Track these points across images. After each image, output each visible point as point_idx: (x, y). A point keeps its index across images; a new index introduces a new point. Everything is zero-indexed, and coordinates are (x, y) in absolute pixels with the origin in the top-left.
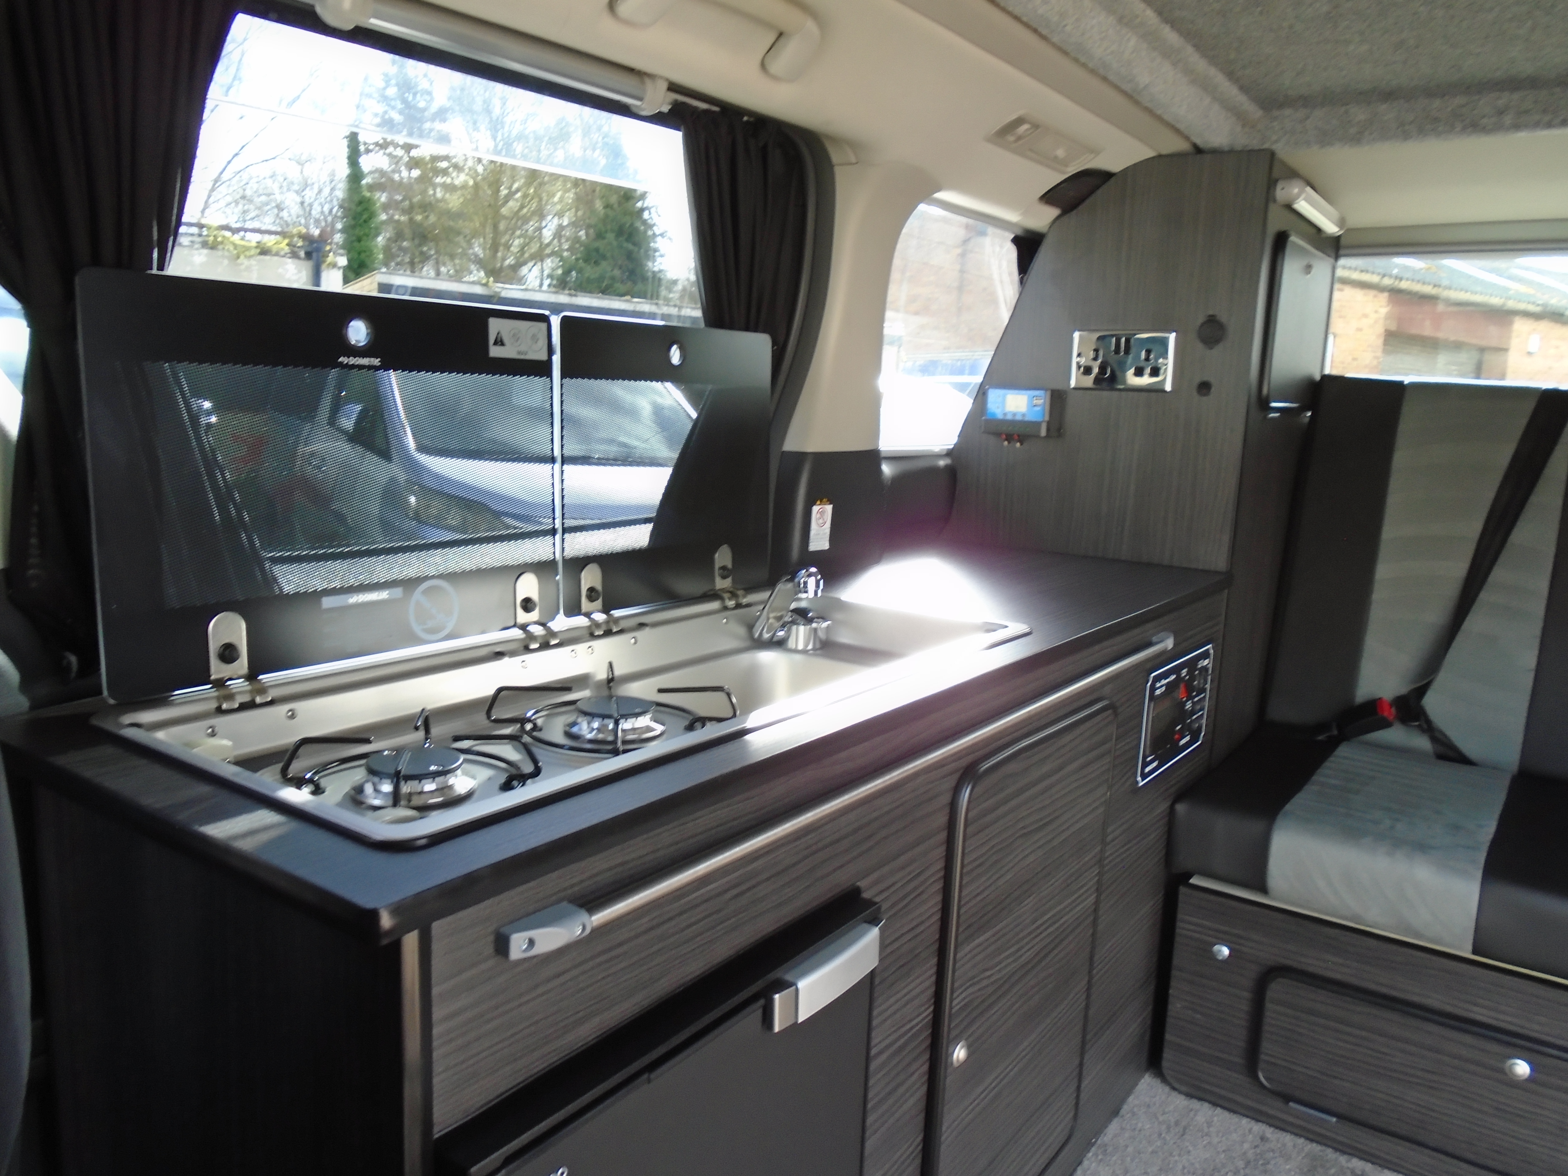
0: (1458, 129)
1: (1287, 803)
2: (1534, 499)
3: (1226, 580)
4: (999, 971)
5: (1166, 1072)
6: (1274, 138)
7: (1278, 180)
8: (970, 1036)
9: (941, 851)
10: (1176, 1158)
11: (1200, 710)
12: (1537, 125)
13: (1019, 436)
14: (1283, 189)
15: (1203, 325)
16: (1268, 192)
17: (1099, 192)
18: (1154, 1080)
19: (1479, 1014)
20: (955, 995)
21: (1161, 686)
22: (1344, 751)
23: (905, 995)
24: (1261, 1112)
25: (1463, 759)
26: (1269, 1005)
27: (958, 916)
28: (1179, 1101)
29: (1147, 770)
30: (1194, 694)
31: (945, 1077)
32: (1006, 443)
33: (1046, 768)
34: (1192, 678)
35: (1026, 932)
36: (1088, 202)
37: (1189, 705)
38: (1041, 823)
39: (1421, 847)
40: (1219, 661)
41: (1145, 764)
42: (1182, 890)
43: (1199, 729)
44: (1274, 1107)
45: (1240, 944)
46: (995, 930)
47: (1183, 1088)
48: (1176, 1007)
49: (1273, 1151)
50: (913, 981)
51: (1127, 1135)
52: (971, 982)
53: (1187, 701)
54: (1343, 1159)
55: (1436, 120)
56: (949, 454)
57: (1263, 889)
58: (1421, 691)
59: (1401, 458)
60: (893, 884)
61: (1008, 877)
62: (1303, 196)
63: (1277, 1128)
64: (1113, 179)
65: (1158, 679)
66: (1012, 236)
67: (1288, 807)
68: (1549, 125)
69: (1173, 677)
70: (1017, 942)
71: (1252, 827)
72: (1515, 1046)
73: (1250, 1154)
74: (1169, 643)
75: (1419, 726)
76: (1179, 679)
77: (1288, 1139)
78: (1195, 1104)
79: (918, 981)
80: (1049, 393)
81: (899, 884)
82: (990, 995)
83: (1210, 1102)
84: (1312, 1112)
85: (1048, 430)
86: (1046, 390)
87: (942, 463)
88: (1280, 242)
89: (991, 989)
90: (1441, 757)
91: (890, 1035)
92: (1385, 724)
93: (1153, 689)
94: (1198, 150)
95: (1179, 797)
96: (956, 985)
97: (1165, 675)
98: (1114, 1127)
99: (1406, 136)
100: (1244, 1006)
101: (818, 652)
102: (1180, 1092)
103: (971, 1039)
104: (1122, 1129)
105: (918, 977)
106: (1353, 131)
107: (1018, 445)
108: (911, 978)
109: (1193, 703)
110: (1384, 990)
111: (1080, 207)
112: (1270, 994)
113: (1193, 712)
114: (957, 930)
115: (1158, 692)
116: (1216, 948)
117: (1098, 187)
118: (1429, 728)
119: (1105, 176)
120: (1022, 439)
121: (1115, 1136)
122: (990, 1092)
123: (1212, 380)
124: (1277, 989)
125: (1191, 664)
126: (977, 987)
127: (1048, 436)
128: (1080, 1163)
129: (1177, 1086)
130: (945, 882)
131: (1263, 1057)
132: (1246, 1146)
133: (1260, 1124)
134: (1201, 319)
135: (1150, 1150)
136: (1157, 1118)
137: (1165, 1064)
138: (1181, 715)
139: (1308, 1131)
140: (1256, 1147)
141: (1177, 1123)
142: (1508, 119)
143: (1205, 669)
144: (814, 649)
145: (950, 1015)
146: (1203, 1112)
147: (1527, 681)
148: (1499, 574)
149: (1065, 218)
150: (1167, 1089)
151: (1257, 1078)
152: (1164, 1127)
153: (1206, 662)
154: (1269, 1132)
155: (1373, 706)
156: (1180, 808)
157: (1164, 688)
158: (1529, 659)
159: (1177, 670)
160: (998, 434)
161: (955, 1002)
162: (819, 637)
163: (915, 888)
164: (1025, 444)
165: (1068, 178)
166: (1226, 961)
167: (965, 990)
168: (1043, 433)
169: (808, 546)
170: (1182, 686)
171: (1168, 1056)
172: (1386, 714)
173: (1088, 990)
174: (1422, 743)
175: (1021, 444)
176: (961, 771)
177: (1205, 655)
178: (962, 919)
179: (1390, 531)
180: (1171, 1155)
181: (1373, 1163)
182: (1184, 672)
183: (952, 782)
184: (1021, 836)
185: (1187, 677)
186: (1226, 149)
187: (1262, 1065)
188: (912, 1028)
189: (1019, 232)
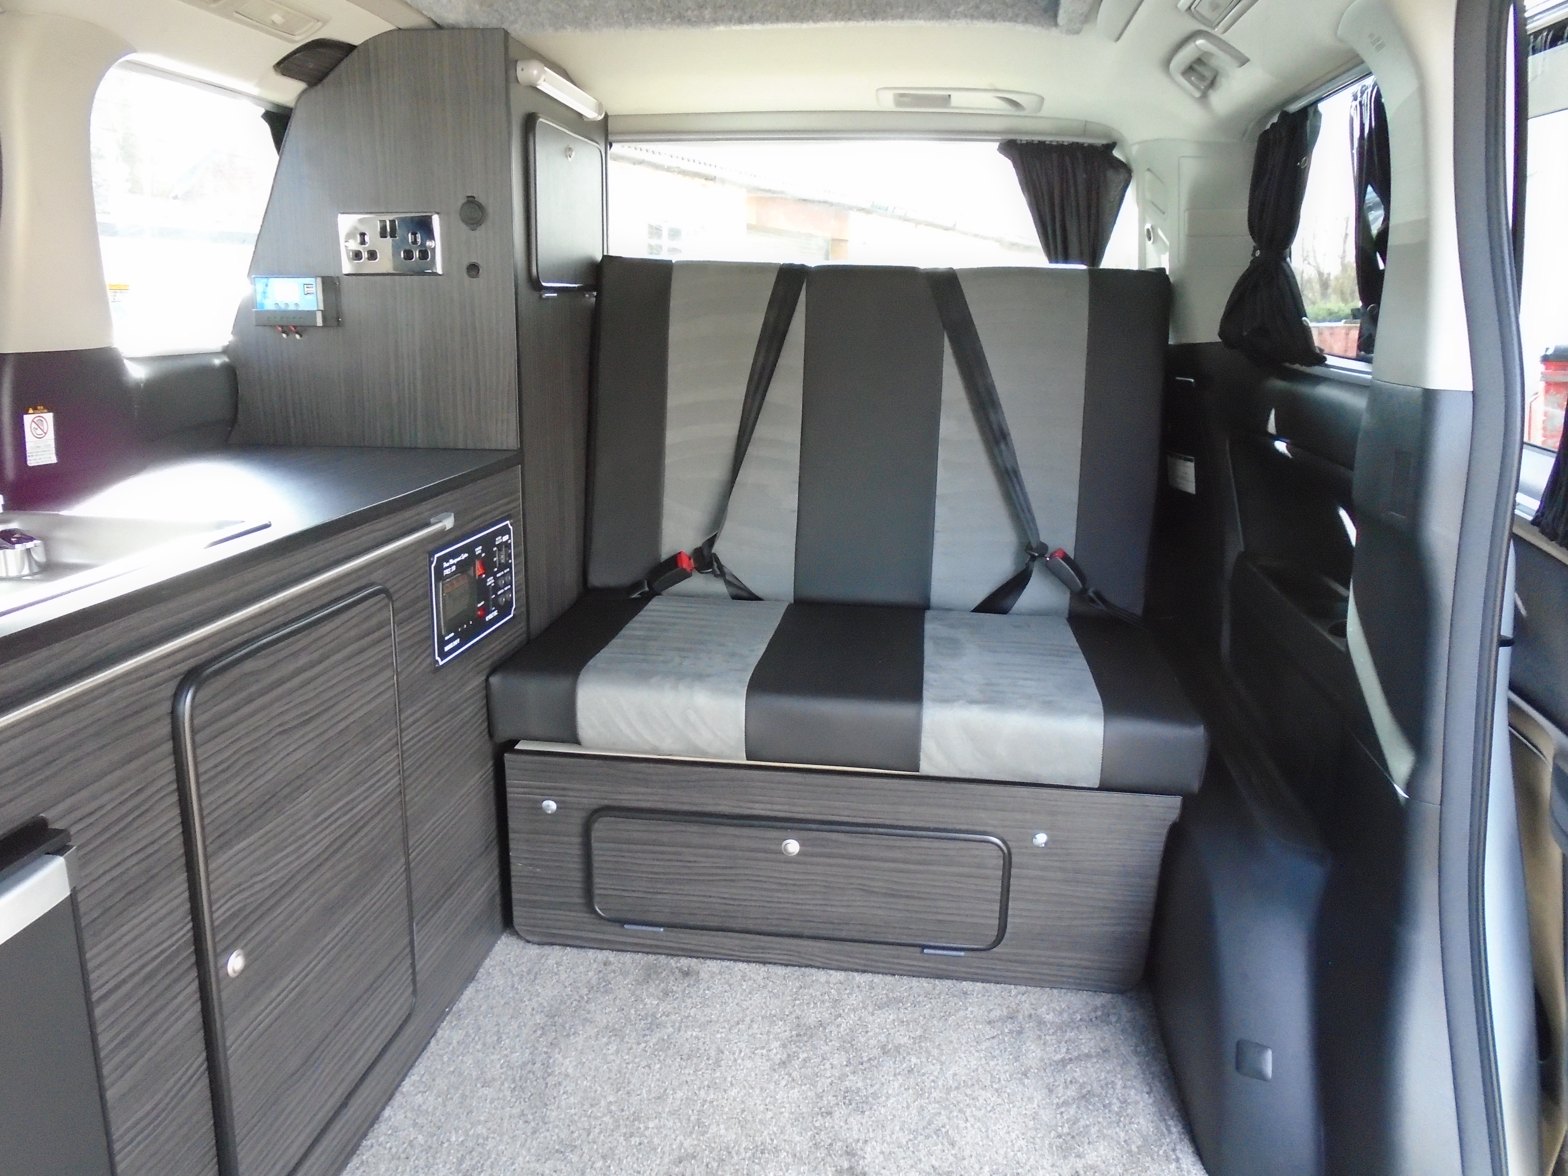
0: (669, 20)
1: (590, 658)
2: (781, 361)
3: (517, 458)
4: (277, 872)
5: (517, 928)
6: (512, 18)
7: (517, 61)
8: (246, 945)
9: (169, 763)
10: (527, 1003)
11: (506, 585)
12: (730, 20)
13: (295, 327)
14: (522, 70)
15: (464, 204)
16: (506, 71)
17: (343, 64)
18: (511, 938)
19: (759, 810)
20: (214, 908)
21: (450, 566)
22: (654, 604)
23: (145, 920)
24: (602, 941)
25: (753, 597)
26: (595, 845)
27: (203, 828)
28: (533, 951)
29: (447, 649)
30: (496, 569)
31: (219, 992)
32: (284, 335)
33: (303, 660)
34: (490, 554)
35: (307, 828)
36: (331, 76)
37: (490, 581)
38: (307, 717)
39: (700, 677)
40: (524, 536)
41: (443, 643)
42: (507, 756)
43: (509, 604)
44: (612, 932)
45: (565, 796)
46: (262, 832)
47: (536, 939)
48: (517, 867)
49: (614, 972)
50: (154, 903)
51: (481, 996)
52: (238, 889)
53: (487, 577)
54: (673, 962)
55: (651, 10)
56: (225, 351)
57: (576, 742)
58: (711, 542)
59: (677, 331)
60: (101, 807)
61: (269, 776)
62: (543, 77)
63: (618, 951)
64: (355, 52)
65: (446, 558)
66: (263, 111)
67: (591, 662)
68: (740, 22)
69: (464, 556)
70: (295, 841)
71: (556, 685)
72: (786, 828)
73: (594, 982)
74: (448, 523)
75: (713, 572)
76: (473, 557)
77: (627, 957)
78: (547, 949)
79: (161, 903)
80: (319, 280)
81: (109, 807)
82: (268, 898)
83: (559, 945)
84: (644, 928)
85: (324, 319)
86: (316, 277)
87: (217, 362)
88: (529, 123)
89: (268, 892)
90: (735, 597)
91: (130, 964)
92: (686, 575)
93: (439, 569)
94: (439, 27)
95: (493, 671)
96: (214, 897)
97: (453, 555)
98: (469, 992)
99: (627, 25)
100: (576, 851)
101: (37, 577)
102: (534, 943)
103: (250, 947)
104: (477, 991)
105: (160, 898)
106: (581, 15)
107: (298, 336)
108: (150, 902)
109: (495, 579)
110: (685, 808)
111: (325, 81)
112: (594, 835)
113: (496, 588)
114: (204, 841)
115: (447, 572)
116: (545, 803)
117: (342, 60)
118: (721, 573)
119: (348, 49)
120: (300, 330)
121: (471, 1000)
122: (290, 992)
123: (479, 262)
124: (600, 828)
125: (489, 542)
126: (246, 894)
127: (324, 326)
128: (434, 1035)
129: (528, 938)
130: (179, 796)
131: (597, 892)
132: (590, 974)
133: (604, 951)
134: (462, 201)
135: (502, 1002)
136: (511, 972)
137: (516, 921)
138: (481, 590)
139: (643, 945)
140: (600, 971)
141: (529, 972)
142: (707, 13)
143: (507, 545)
144: (32, 574)
145: (213, 929)
146: (555, 955)
147: (792, 521)
148: (761, 430)
149: (313, 92)
150: (522, 943)
151: (596, 912)
152: (516, 979)
153: (506, 538)
154: (611, 956)
155: (675, 560)
156: (494, 680)
157: (454, 568)
158: (792, 502)
159: (469, 548)
160: (273, 326)
161: (215, 915)
162: (36, 562)
163: (137, 807)
164: (305, 337)
165: (301, 47)
166: (554, 814)
167: (231, 898)
168: (320, 322)
169: (26, 461)
170: (478, 564)
171: (517, 912)
172: (685, 566)
173: (408, 870)
174: (719, 587)
175: (301, 336)
176: (179, 679)
177: (505, 531)
178: (208, 829)
179: (675, 399)
180: (522, 1001)
181: (697, 958)
182: (478, 550)
183: (169, 690)
184: (281, 733)
185: (483, 555)
186: (465, 26)
187: (596, 899)
188: (162, 952)
189: (270, 108)
